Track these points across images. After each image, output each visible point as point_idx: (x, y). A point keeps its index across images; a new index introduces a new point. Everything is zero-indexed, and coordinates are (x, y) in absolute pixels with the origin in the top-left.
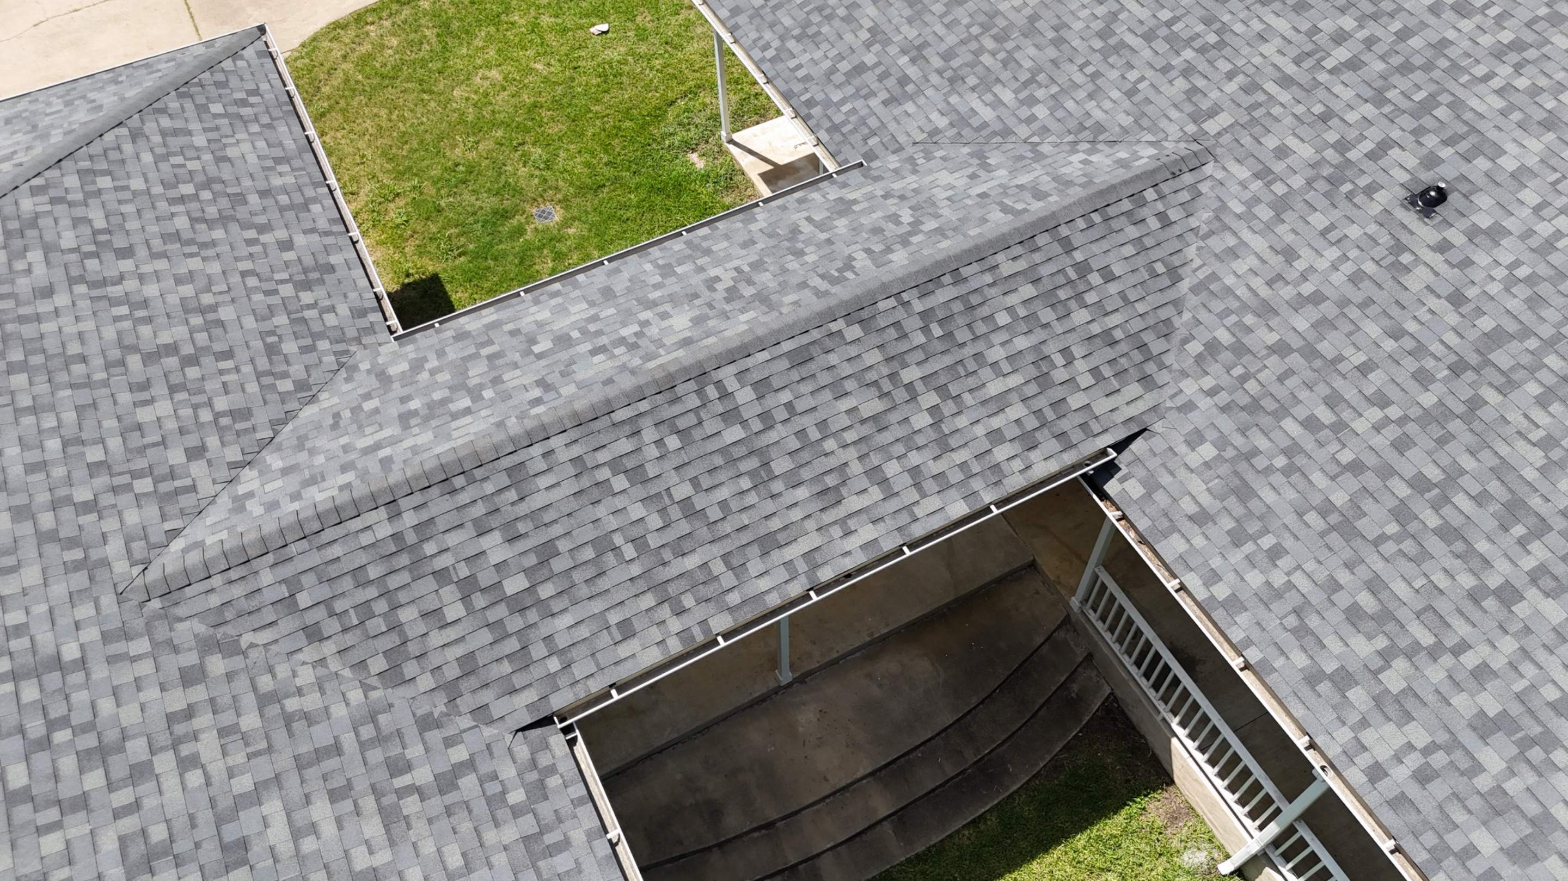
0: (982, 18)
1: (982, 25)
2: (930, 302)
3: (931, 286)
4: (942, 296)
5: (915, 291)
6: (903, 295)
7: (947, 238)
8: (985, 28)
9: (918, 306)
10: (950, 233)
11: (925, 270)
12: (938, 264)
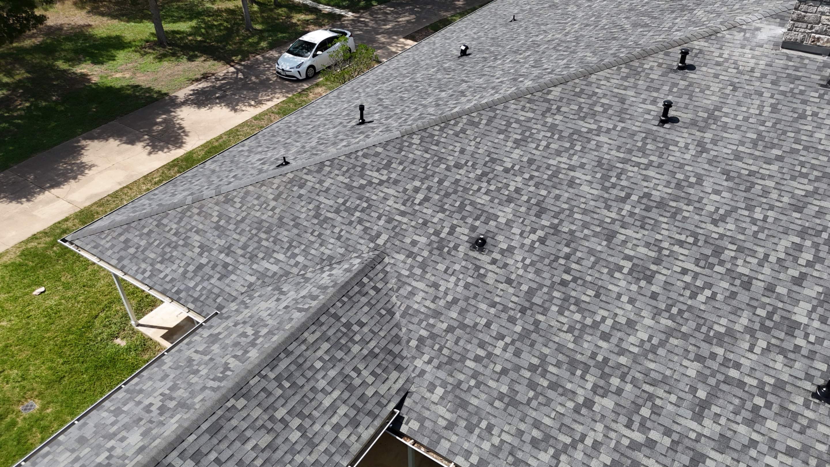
0: (256, 225)
1: (256, 228)
2: (277, 371)
3: (275, 362)
4: (282, 365)
5: (267, 368)
6: (262, 372)
7: (275, 334)
8: (259, 229)
9: (272, 375)
10: (276, 332)
11: (269, 355)
12: (275, 349)
